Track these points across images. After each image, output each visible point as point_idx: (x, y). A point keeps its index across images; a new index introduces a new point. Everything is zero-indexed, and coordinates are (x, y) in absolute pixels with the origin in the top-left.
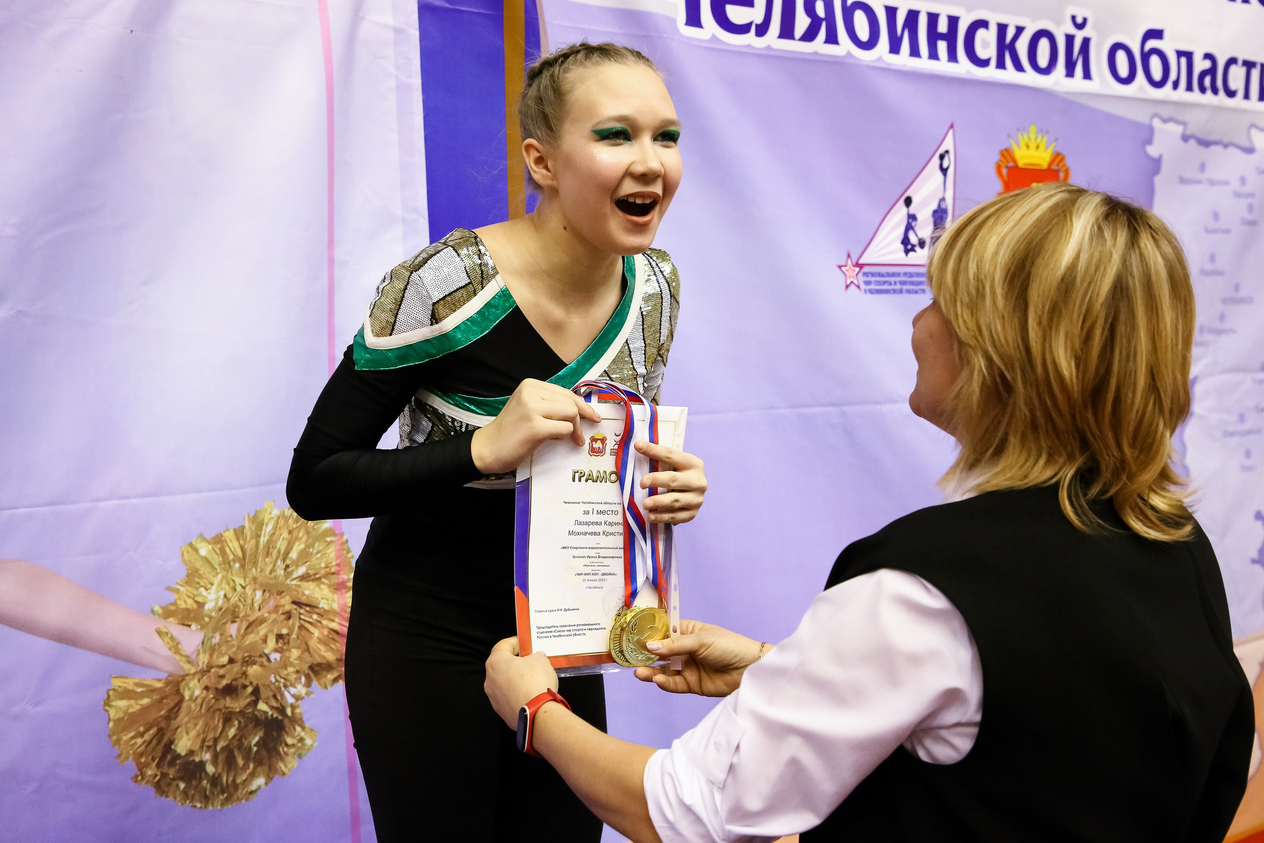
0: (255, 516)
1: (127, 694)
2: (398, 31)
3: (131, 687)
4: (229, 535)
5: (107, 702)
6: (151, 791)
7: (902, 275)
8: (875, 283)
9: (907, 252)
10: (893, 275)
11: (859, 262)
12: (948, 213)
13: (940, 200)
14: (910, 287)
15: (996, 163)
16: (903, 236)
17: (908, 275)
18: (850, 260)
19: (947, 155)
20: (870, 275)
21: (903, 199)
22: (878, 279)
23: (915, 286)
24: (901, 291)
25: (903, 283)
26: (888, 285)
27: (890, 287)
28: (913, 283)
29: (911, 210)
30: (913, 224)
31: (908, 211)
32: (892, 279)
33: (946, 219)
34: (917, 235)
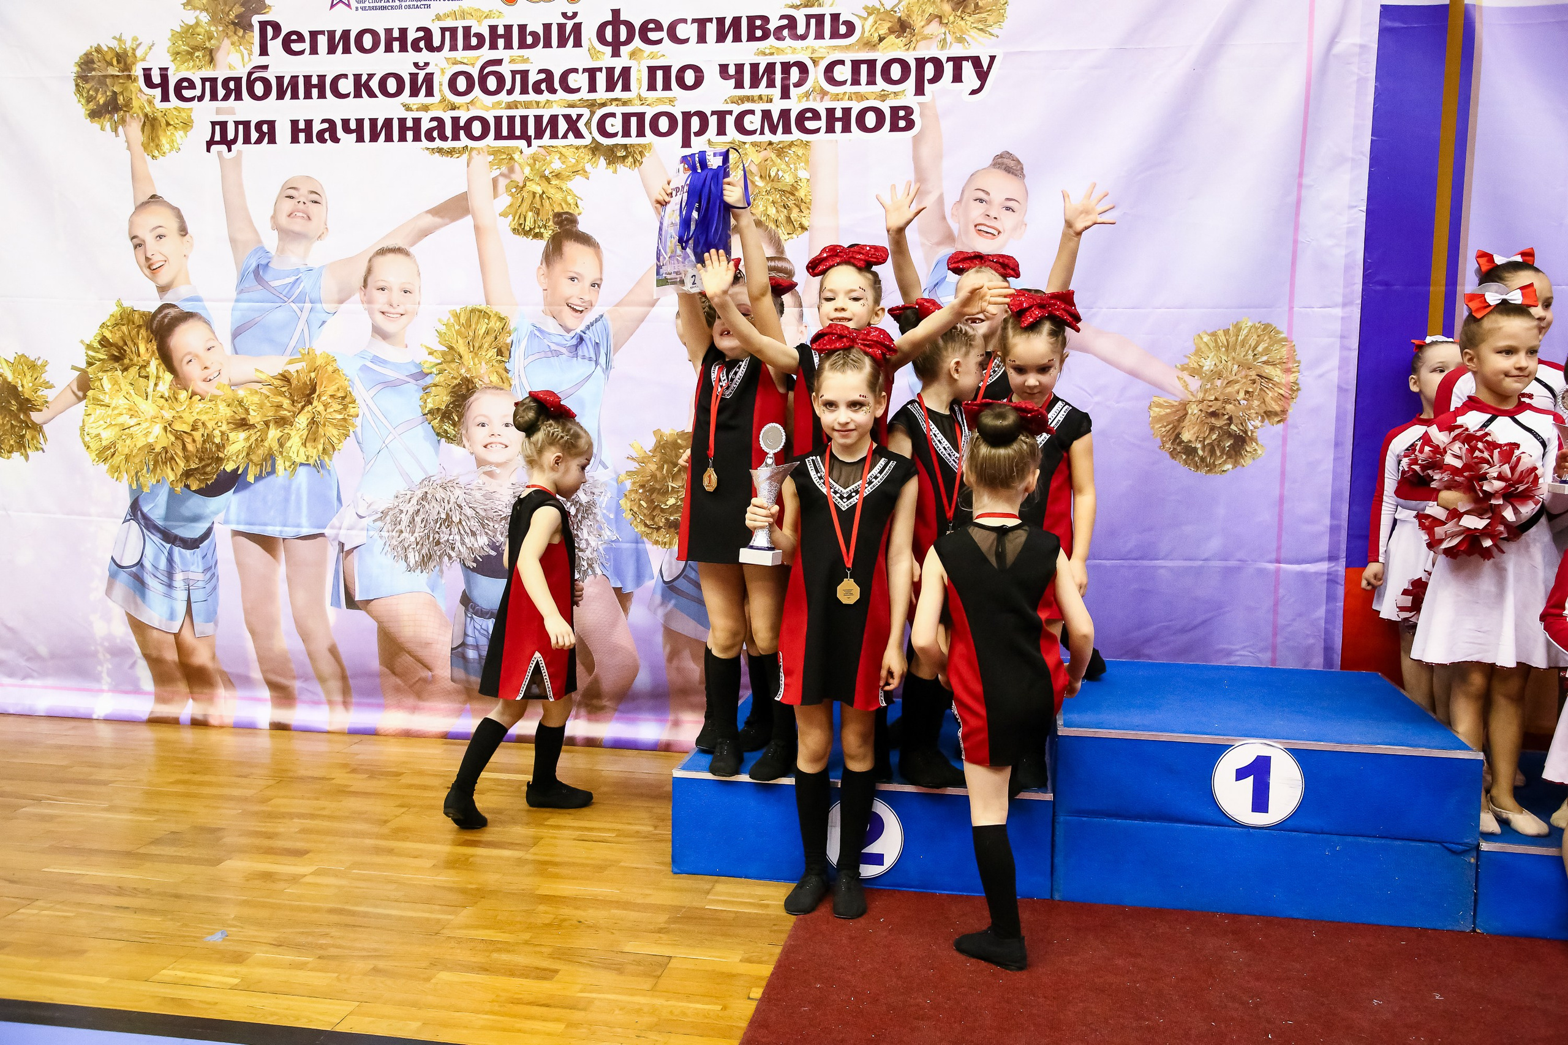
0: (1237, 324)
1: (1159, 405)
2: (1362, 47)
3: (1162, 402)
4: (1221, 333)
5: (1150, 407)
6: (1168, 456)
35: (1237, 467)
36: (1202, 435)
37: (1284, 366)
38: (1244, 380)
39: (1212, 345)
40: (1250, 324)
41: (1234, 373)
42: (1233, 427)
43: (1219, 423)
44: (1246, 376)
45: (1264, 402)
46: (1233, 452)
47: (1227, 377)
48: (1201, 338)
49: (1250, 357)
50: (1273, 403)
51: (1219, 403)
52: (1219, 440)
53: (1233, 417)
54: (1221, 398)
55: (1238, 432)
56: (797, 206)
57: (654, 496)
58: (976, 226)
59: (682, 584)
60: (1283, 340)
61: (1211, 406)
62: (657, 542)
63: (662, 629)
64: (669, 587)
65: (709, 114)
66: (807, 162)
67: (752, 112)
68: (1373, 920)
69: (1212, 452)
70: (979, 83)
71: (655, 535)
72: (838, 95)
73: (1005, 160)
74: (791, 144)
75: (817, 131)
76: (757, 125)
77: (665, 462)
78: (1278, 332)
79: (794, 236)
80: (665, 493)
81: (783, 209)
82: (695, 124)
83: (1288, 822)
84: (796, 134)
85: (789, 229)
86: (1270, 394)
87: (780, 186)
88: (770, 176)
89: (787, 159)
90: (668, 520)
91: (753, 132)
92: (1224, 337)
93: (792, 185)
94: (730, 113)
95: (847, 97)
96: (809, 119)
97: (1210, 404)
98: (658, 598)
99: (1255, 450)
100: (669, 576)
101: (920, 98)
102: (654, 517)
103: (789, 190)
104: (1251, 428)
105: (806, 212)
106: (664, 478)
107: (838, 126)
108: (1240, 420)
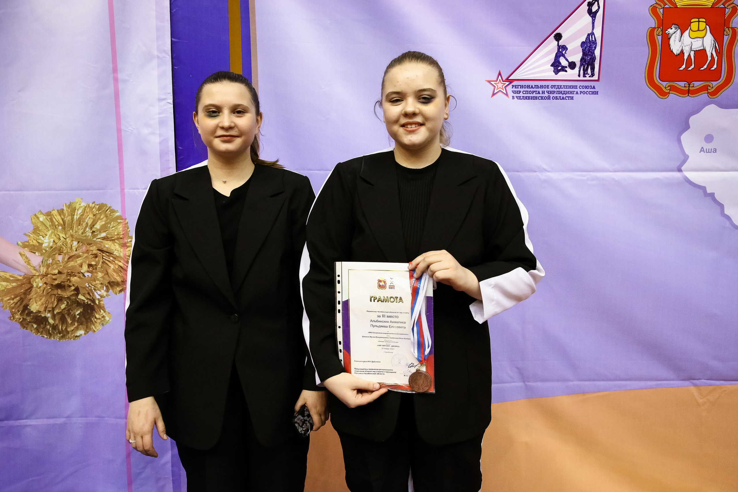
0: (70, 205)
1: (6, 280)
3: (8, 277)
4: (56, 213)
6: (19, 325)
7: (550, 87)
8: (524, 92)
9: (556, 72)
10: (542, 87)
11: (509, 79)
12: (596, 44)
13: (589, 35)
14: (558, 95)
15: (651, 6)
16: (553, 61)
17: (556, 87)
18: (500, 77)
19: (596, 3)
20: (519, 87)
21: (553, 35)
22: (526, 89)
23: (563, 94)
24: (549, 98)
25: (551, 92)
26: (536, 94)
27: (538, 95)
28: (561, 92)
29: (561, 43)
30: (564, 52)
31: (558, 44)
32: (540, 90)
33: (595, 48)
34: (567, 60)
35: (88, 332)
36: (50, 306)
37: (121, 241)
38: (86, 255)
39: (48, 224)
40: (83, 204)
41: (74, 248)
42: (80, 297)
43: (66, 294)
44: (87, 251)
45: (107, 274)
46: (83, 319)
47: (67, 252)
48: (38, 218)
49: (89, 233)
50: (115, 274)
51: (63, 277)
52: (69, 309)
53: (80, 288)
54: (65, 271)
55: (86, 301)
60: (118, 218)
61: (55, 279)
69: (63, 320)
78: (113, 211)
86: (112, 266)
92: (59, 217)
97: (54, 277)
99: (103, 317)
104: (98, 297)
108: (86, 290)
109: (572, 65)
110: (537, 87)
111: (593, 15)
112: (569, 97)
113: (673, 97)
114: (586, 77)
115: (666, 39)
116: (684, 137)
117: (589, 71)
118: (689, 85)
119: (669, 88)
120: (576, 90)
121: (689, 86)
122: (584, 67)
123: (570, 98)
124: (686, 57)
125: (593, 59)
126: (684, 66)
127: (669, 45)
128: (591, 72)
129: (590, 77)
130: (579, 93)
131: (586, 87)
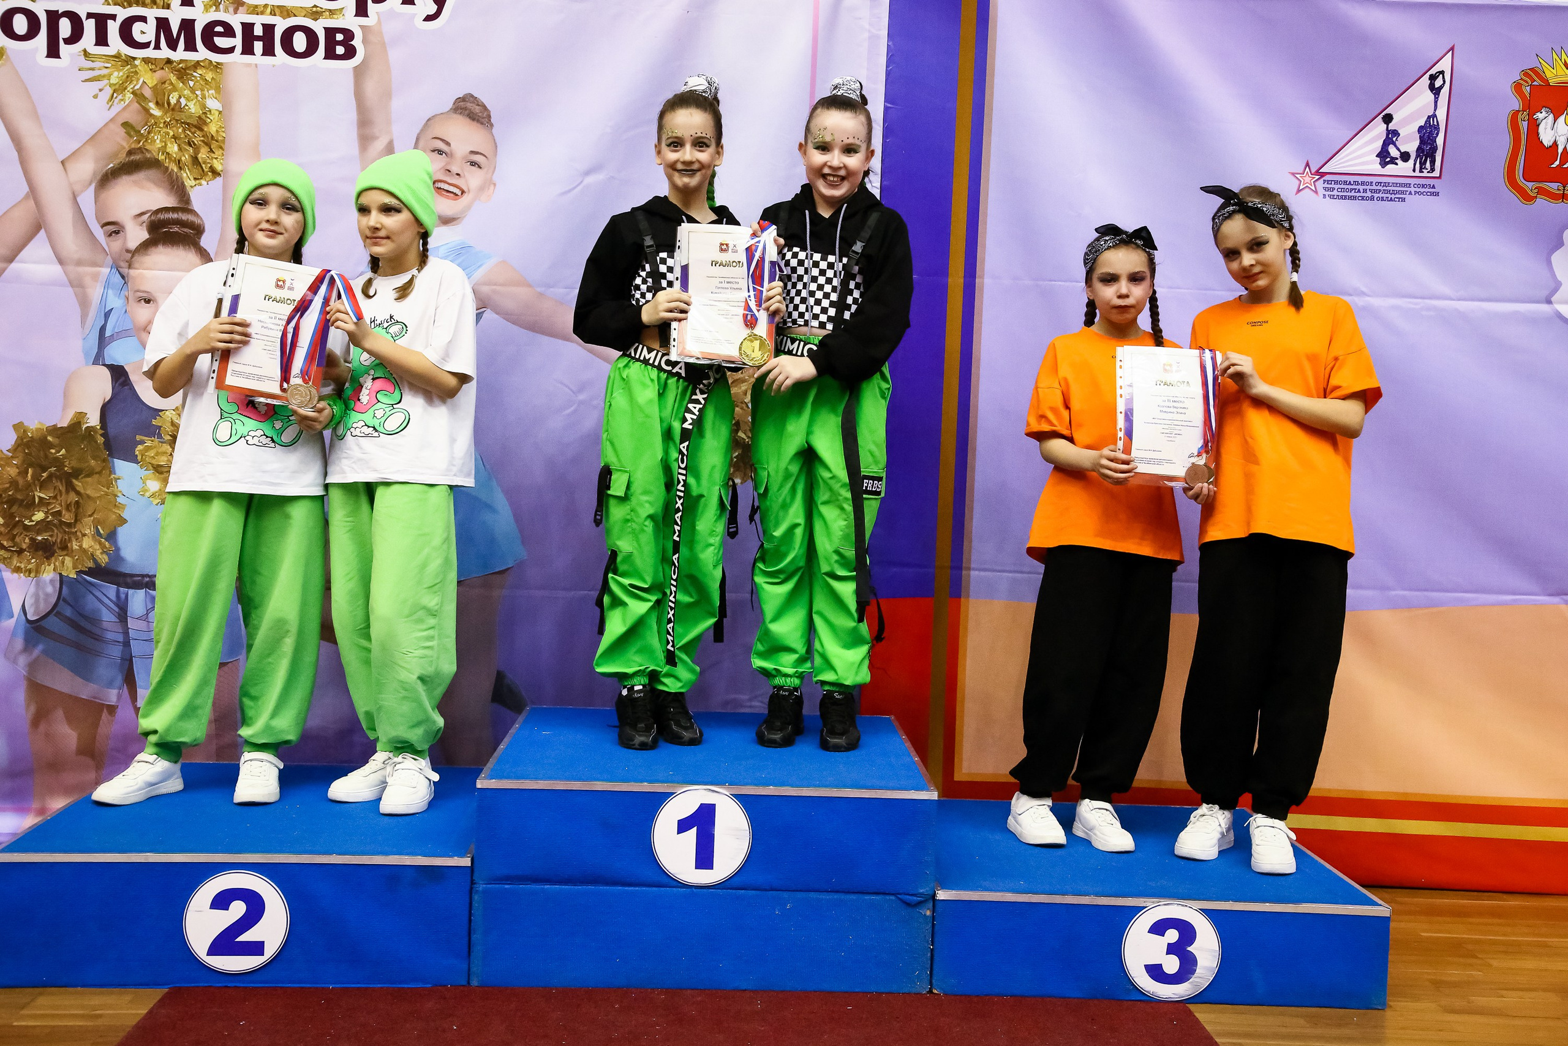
7: (1374, 184)
8: (1339, 190)
9: (1384, 164)
10: (1363, 183)
11: (1320, 171)
12: (1439, 128)
13: (1429, 117)
14: (1383, 195)
15: (1515, 82)
16: (1380, 149)
17: (1382, 185)
18: (1307, 169)
19: (1441, 75)
20: (1333, 183)
21: (1381, 116)
22: (1342, 186)
23: (1391, 194)
24: (1372, 198)
25: (1376, 191)
26: (1355, 192)
27: (1358, 194)
28: (1388, 192)
29: (1391, 126)
30: (1394, 139)
31: (1387, 128)
32: (1361, 188)
33: (1437, 134)
34: (1398, 149)
35: (746, 481)
42: (741, 434)
46: (742, 464)
53: (741, 422)
55: (747, 440)
56: (208, 144)
57: (15, 509)
58: (434, 183)
59: (54, 624)
62: (18, 570)
63: (23, 685)
64: (32, 627)
65: (83, 17)
66: (218, 89)
67: (143, 19)
68: (826, 987)
70: (436, 7)
71: (15, 562)
72: (256, 6)
73: (469, 105)
74: (197, 65)
75: (231, 50)
76: (150, 36)
77: (31, 465)
79: (203, 182)
80: (31, 505)
81: (188, 148)
82: (65, 28)
83: (736, 879)
84: (203, 53)
85: (197, 172)
87: (183, 117)
88: (169, 104)
89: (191, 83)
90: (33, 540)
91: (146, 45)
93: (199, 117)
94: (113, 17)
95: (269, 10)
96: (219, 34)
98: (19, 643)
100: (35, 613)
101: (362, 20)
102: (14, 537)
103: (195, 123)
105: (218, 152)
106: (29, 487)
107: (258, 46)
108: (748, 425)
109: (1405, 156)
110: (1356, 183)
111: (1436, 91)
112: (1399, 198)
113: (1541, 202)
114: (1423, 172)
115: (1534, 126)
116: (1557, 258)
117: (1428, 165)
118: (1564, 187)
119: (1536, 190)
120: (1409, 189)
121: (1564, 190)
122: (1421, 159)
123: (1400, 200)
124: (1560, 150)
125: (1435, 149)
126: (1557, 163)
127: (1538, 134)
128: (1431, 166)
129: (1428, 172)
130: (1413, 193)
131: (1423, 186)
